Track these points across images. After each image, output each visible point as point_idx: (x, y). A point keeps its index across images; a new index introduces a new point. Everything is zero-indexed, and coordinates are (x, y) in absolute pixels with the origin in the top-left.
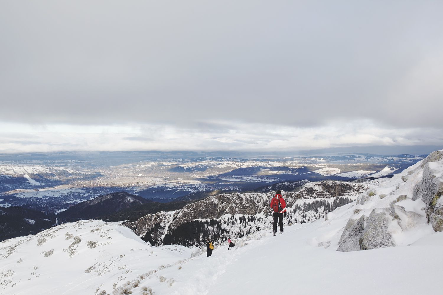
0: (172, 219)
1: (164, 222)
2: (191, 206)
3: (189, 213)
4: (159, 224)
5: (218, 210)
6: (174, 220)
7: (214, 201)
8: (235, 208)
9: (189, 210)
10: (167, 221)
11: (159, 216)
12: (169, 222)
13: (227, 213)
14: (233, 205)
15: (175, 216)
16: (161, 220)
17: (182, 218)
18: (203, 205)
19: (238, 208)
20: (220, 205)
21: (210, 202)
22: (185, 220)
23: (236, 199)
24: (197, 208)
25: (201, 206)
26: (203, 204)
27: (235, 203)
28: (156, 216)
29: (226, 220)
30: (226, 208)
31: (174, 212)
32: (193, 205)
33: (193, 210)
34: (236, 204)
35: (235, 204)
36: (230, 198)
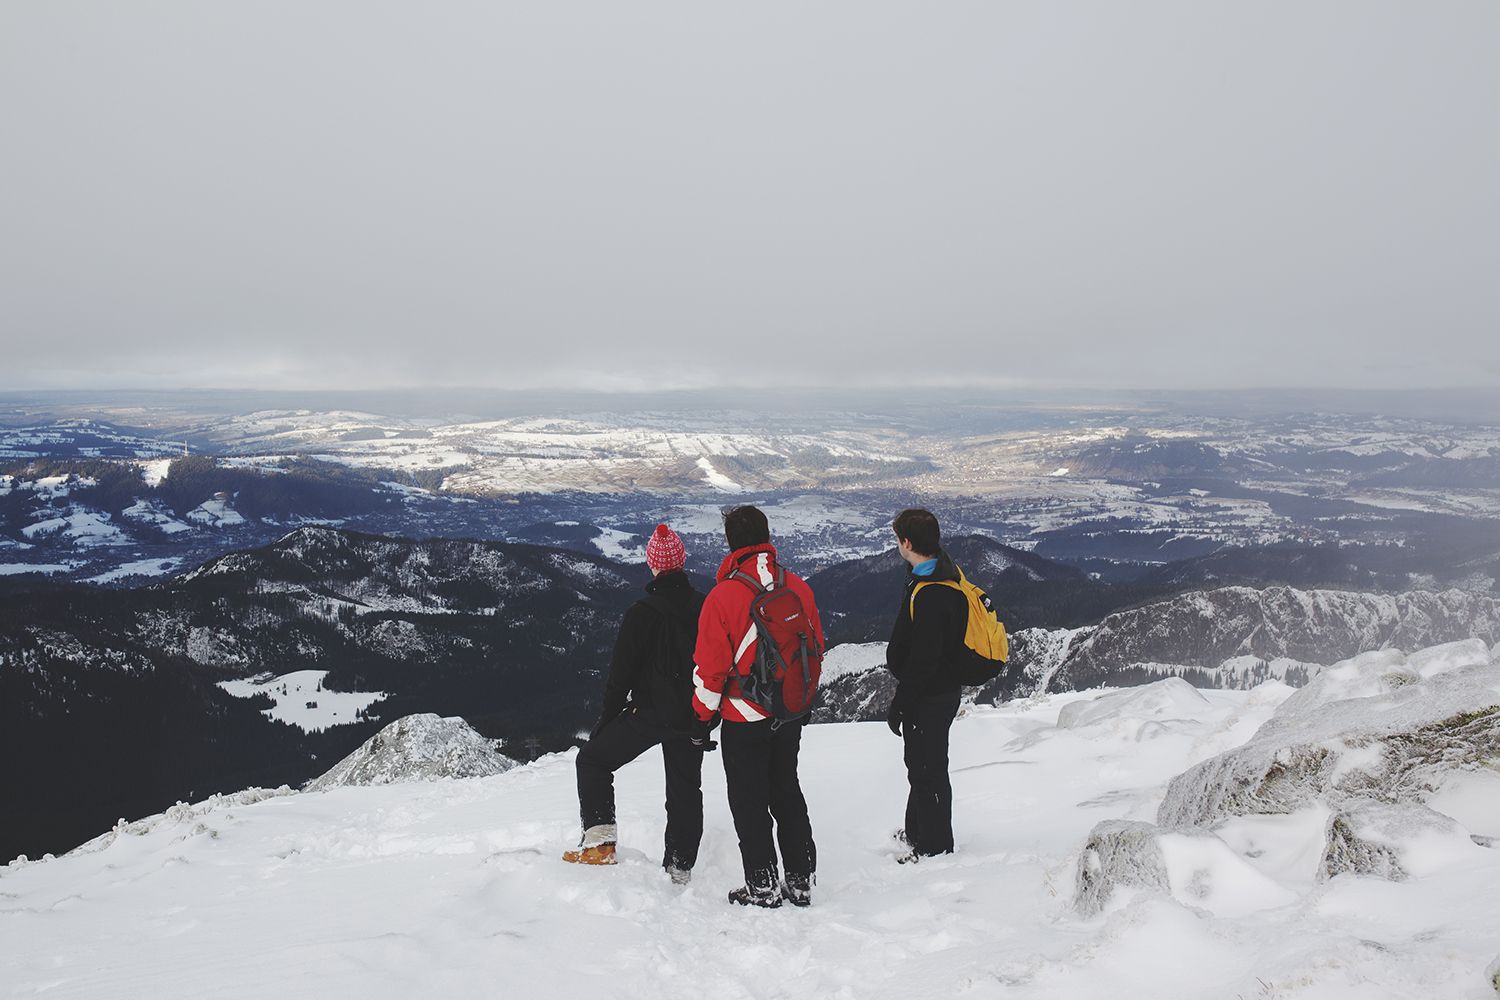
0: (1064, 653)
1: (1039, 662)
2: (1124, 619)
3: (1117, 642)
4: (1022, 666)
5: (1215, 640)
6: (1069, 658)
7: (1201, 609)
8: (1272, 636)
9: (1116, 633)
10: (1047, 660)
11: (1023, 643)
12: (1053, 664)
13: (1244, 652)
14: (1268, 628)
15: (1076, 646)
16: (1029, 657)
17: (1094, 657)
18: (1166, 619)
19: (1286, 638)
20: (1223, 623)
21: (1186, 610)
22: (1104, 663)
23: (1281, 606)
24: (1143, 627)
25: (1156, 624)
26: (1165, 616)
27: (1274, 619)
28: (1015, 642)
29: (1238, 675)
30: (1243, 635)
31: (1073, 633)
32: (1132, 617)
33: (1131, 632)
34: (1281, 626)
35: (1276, 625)
36: (1260, 603)
